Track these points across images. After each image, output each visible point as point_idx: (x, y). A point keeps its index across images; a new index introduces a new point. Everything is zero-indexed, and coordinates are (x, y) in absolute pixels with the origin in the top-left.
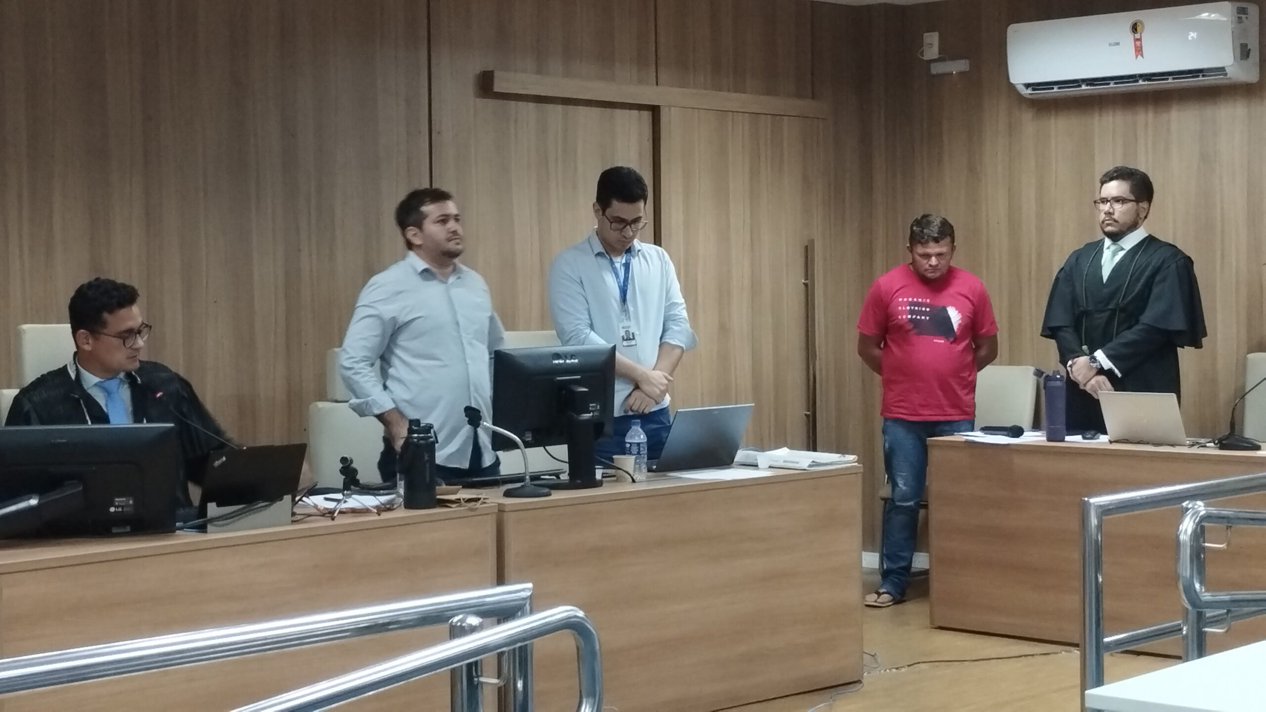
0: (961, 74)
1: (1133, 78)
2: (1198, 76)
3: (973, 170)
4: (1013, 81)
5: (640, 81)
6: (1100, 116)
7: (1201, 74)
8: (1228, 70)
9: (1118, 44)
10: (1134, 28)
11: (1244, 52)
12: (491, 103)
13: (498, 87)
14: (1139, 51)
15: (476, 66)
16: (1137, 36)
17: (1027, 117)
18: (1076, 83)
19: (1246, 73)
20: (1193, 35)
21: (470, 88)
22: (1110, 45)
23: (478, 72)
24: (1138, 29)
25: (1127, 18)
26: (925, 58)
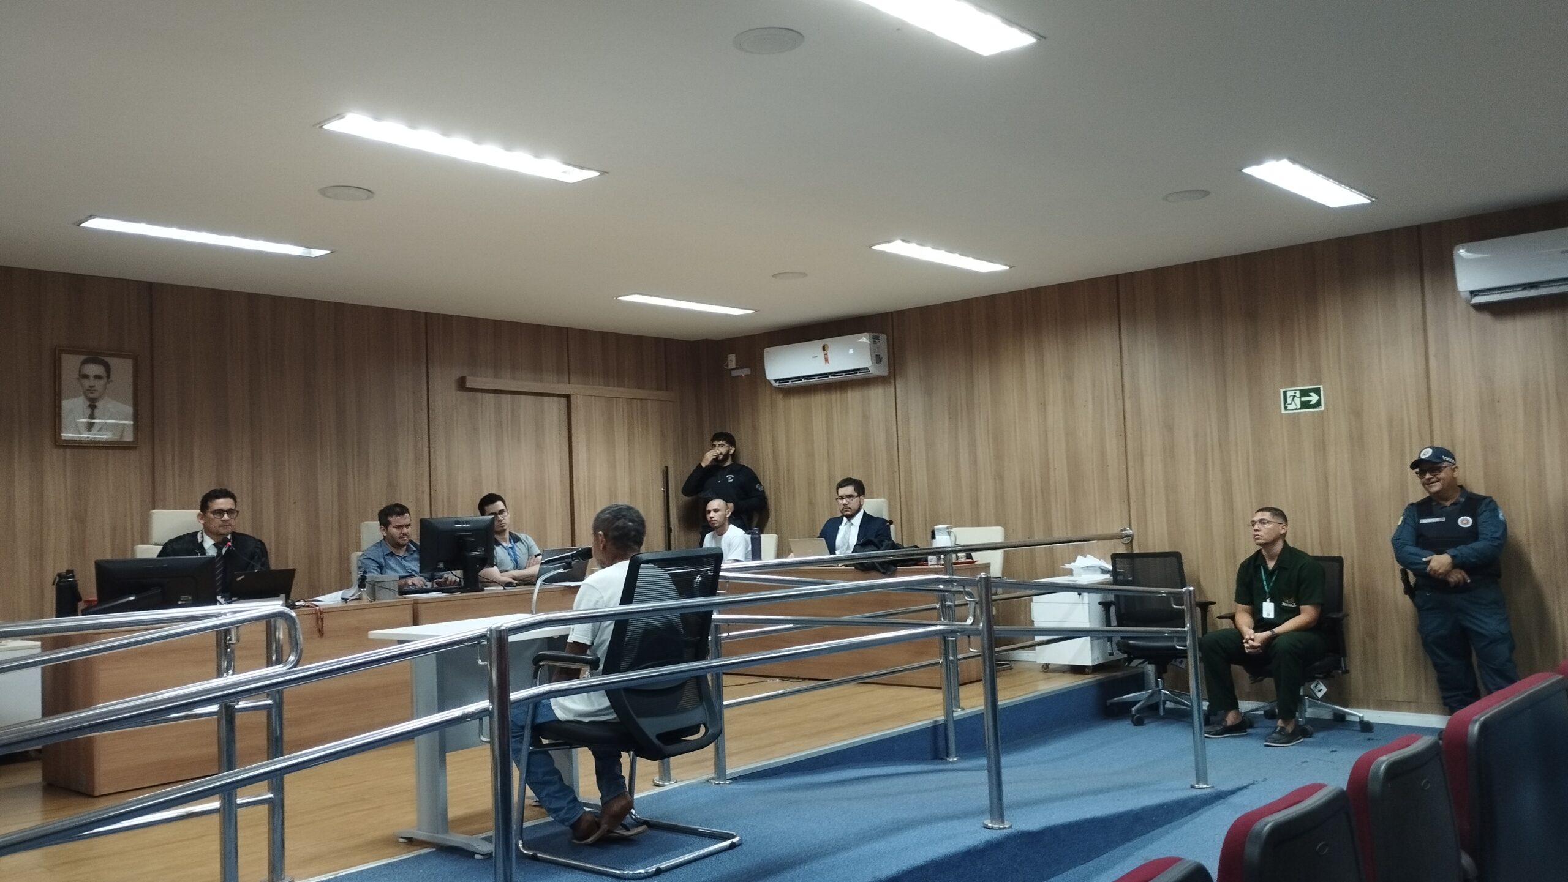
0: (747, 375)
1: (826, 375)
2: (856, 373)
3: (755, 428)
4: (769, 378)
5: (558, 382)
6: (814, 394)
7: (858, 372)
8: (870, 369)
9: (816, 357)
10: (824, 349)
11: (878, 360)
12: (465, 393)
13: (468, 385)
14: (827, 360)
15: (457, 374)
16: (826, 352)
17: (779, 397)
18: (799, 378)
19: (880, 371)
20: (851, 351)
21: (454, 386)
22: (813, 357)
23: (457, 378)
24: (826, 349)
25: (820, 343)
26: (730, 368)
